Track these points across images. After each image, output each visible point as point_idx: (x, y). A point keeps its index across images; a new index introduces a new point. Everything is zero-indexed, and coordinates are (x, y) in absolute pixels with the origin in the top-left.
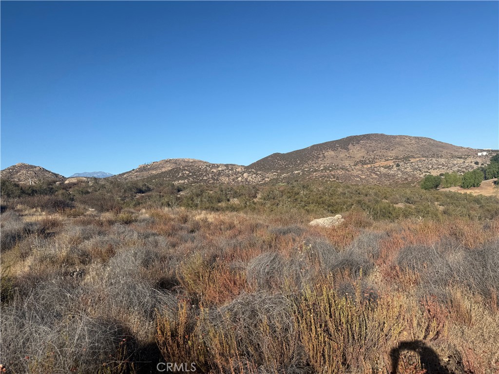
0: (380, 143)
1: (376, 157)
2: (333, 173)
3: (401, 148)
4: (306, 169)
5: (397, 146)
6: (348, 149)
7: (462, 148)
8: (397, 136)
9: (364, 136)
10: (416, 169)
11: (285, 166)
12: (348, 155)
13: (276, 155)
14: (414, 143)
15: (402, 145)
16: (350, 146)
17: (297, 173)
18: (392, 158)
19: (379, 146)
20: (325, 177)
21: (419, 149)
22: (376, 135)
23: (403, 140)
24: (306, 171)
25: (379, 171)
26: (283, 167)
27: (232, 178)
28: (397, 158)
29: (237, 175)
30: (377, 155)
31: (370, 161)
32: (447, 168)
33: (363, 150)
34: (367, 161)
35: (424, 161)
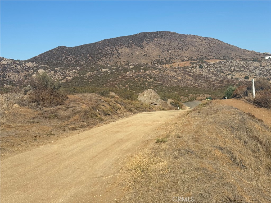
0: (173, 42)
1: (172, 56)
2: (148, 72)
3: (194, 49)
4: (114, 68)
5: (190, 46)
6: (142, 47)
7: (247, 51)
8: (188, 35)
9: (157, 33)
10: (219, 71)
11: (75, 62)
12: (144, 53)
13: (62, 49)
14: (205, 44)
15: (194, 46)
16: (144, 43)
17: (104, 72)
18: (187, 59)
19: (173, 45)
20: (141, 77)
21: (210, 50)
22: (168, 33)
23: (195, 40)
24: (114, 69)
25: (192, 73)
26: (73, 63)
27: (23, 74)
28: (191, 59)
29: (28, 71)
30: (173, 55)
31: (167, 61)
32: (249, 71)
33: (158, 49)
34: (164, 61)
35: (225, 62)
